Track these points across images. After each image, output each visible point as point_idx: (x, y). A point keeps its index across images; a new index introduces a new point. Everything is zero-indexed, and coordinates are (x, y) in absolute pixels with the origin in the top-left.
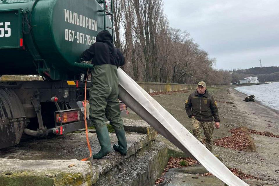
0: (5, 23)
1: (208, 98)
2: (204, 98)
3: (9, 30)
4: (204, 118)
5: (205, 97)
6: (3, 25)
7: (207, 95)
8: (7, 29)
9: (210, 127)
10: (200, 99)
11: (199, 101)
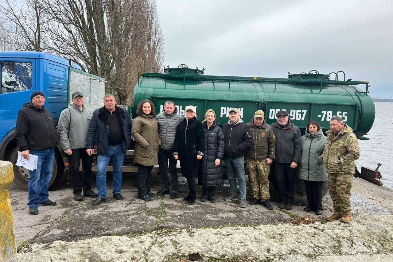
0: (343, 112)
1: (266, 130)
2: (262, 130)
3: (346, 117)
4: (259, 155)
5: (262, 128)
6: (341, 113)
7: (265, 127)
8: (344, 116)
9: (265, 168)
10: (256, 131)
11: (255, 134)
